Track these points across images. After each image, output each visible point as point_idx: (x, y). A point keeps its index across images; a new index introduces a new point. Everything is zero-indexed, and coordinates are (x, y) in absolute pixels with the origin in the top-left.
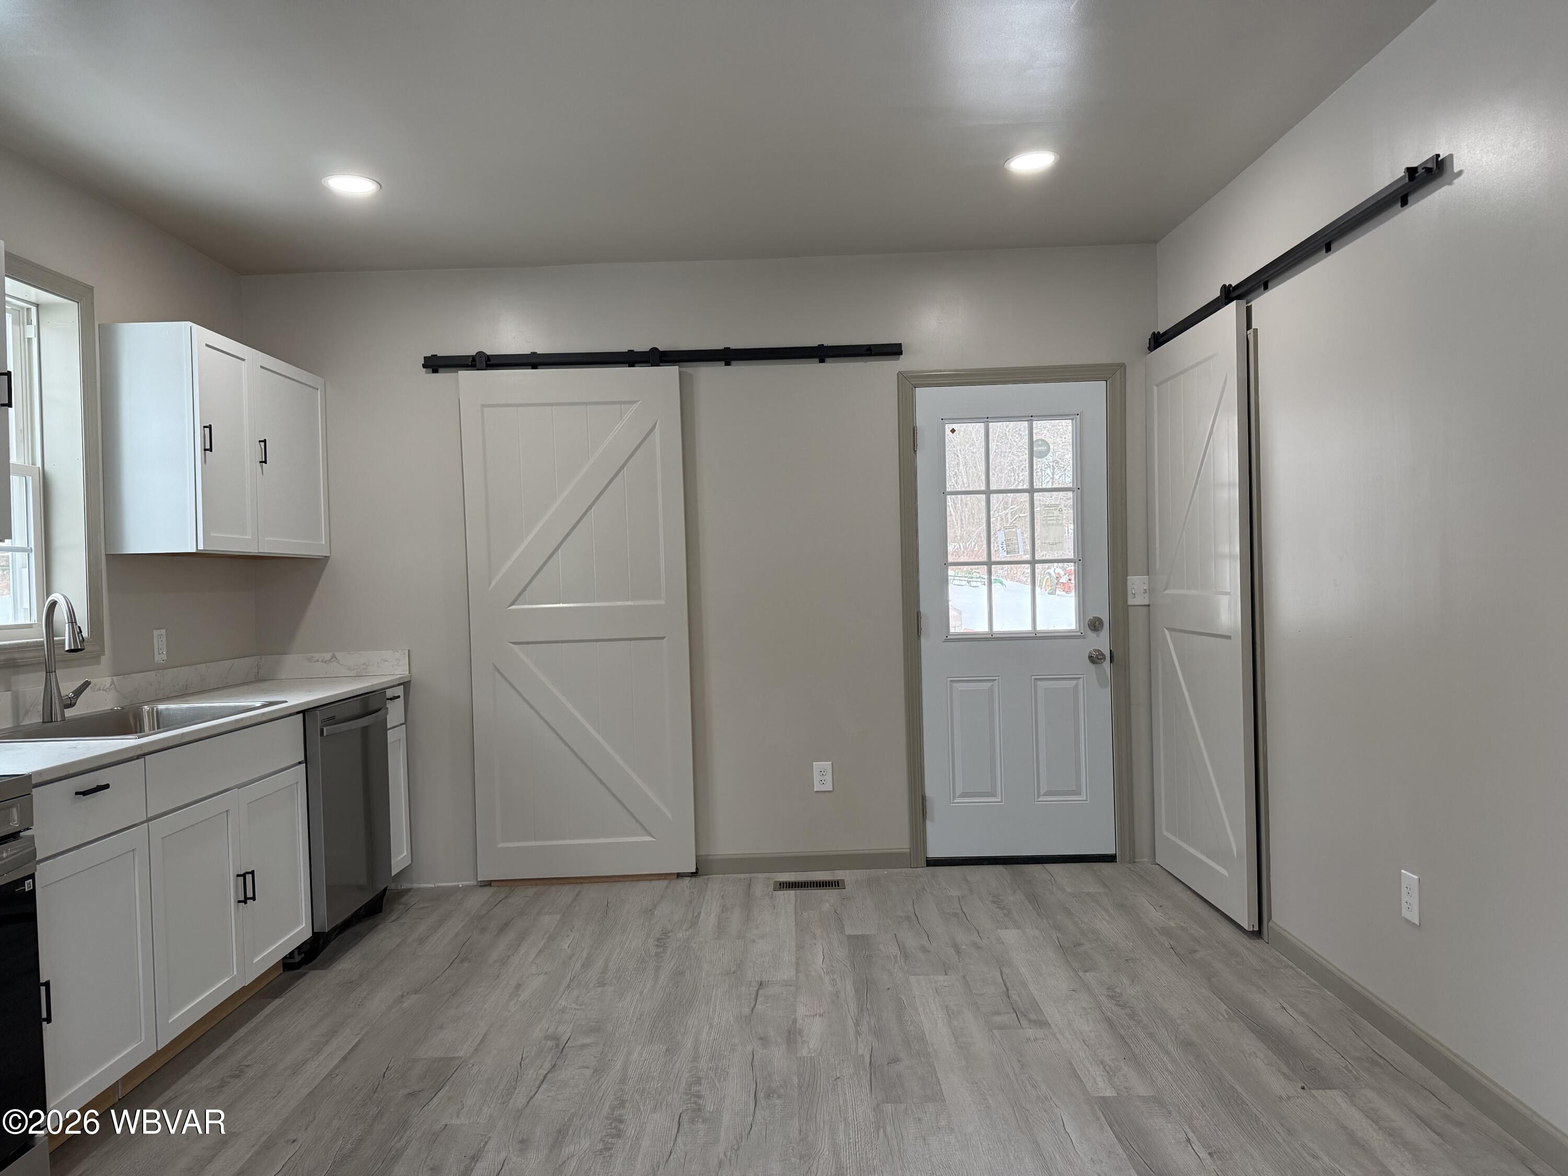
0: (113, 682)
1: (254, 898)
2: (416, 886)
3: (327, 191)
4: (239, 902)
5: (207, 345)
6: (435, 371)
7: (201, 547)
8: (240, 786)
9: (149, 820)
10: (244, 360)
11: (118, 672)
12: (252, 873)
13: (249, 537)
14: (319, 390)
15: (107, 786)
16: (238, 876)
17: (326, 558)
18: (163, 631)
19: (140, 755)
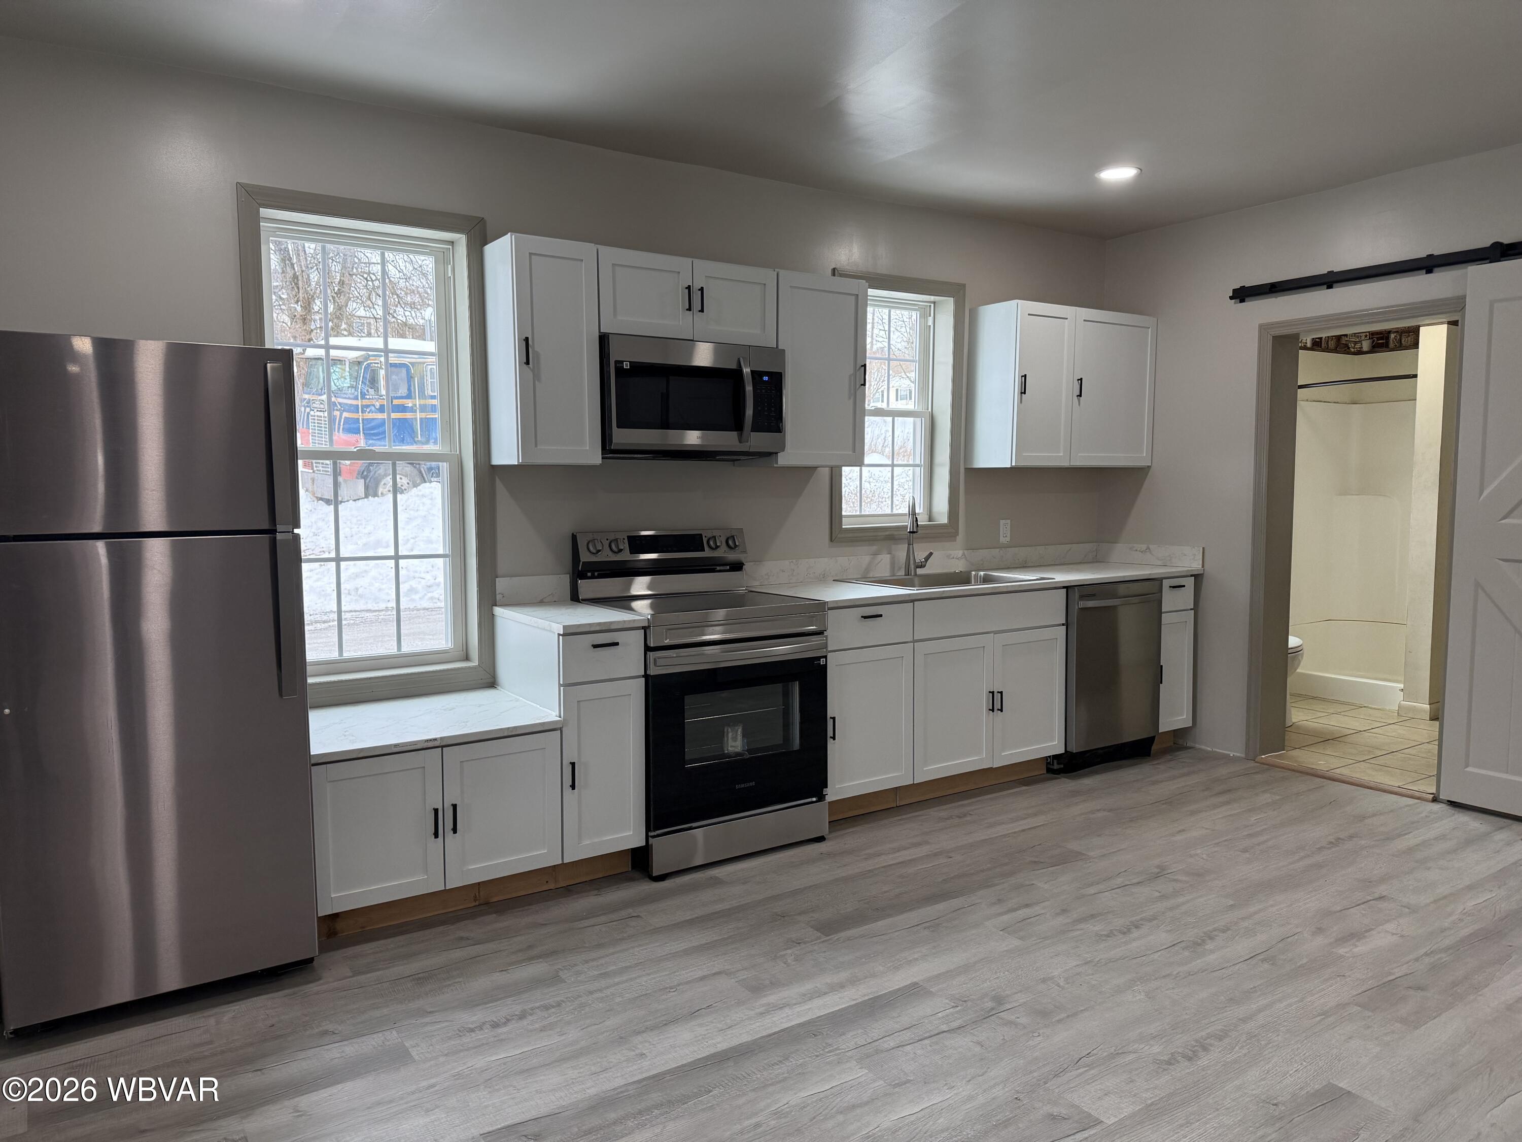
0: (964, 554)
1: (1001, 710)
2: (1197, 746)
3: (1097, 181)
4: (990, 710)
5: (1029, 314)
6: (1242, 301)
7: (1013, 464)
8: (995, 633)
9: (914, 641)
10: (1067, 319)
11: (970, 547)
12: (1001, 693)
13: (1061, 454)
14: (1150, 329)
15: (881, 616)
16: (990, 692)
17: (1149, 467)
18: (1009, 521)
19: (911, 600)
